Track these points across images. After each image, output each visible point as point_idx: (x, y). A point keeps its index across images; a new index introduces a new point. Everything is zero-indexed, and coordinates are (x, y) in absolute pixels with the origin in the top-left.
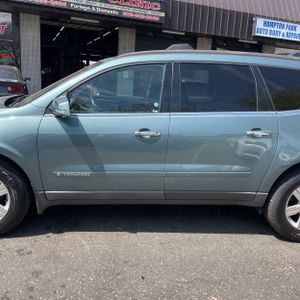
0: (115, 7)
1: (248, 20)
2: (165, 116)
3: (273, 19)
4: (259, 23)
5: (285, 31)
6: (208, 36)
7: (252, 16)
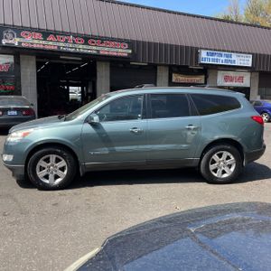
0: (94, 48)
1: (195, 52)
2: (145, 121)
3: (213, 50)
4: (203, 54)
5: (223, 58)
6: (165, 65)
7: (197, 49)
